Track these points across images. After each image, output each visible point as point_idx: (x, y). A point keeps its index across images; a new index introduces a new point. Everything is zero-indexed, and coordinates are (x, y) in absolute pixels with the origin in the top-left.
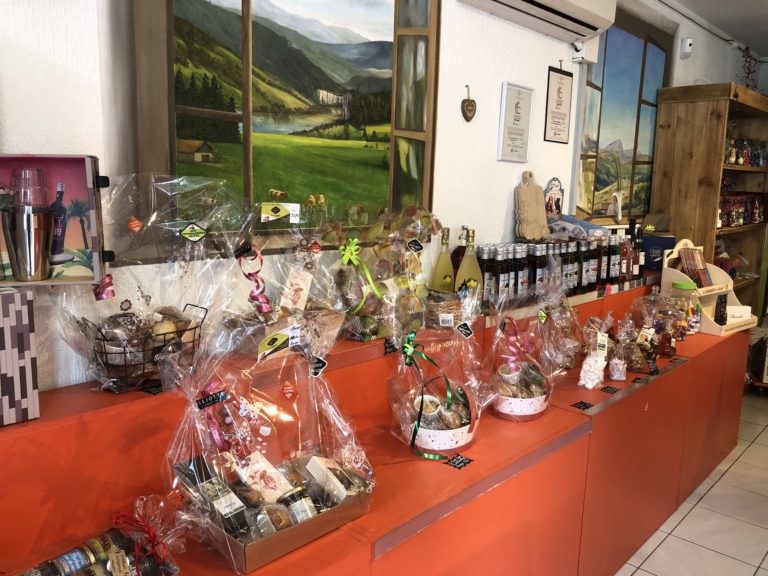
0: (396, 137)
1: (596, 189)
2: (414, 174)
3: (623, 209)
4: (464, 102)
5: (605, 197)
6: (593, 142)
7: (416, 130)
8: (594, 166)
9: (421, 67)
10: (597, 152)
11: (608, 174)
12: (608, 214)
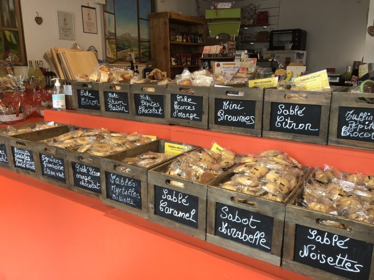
0: (3, 30)
1: (117, 51)
2: (14, 41)
3: (135, 59)
4: (36, 18)
5: (124, 54)
6: (113, 33)
7: (13, 27)
8: (115, 42)
9: (11, 6)
10: (116, 37)
11: (124, 45)
12: (127, 60)
